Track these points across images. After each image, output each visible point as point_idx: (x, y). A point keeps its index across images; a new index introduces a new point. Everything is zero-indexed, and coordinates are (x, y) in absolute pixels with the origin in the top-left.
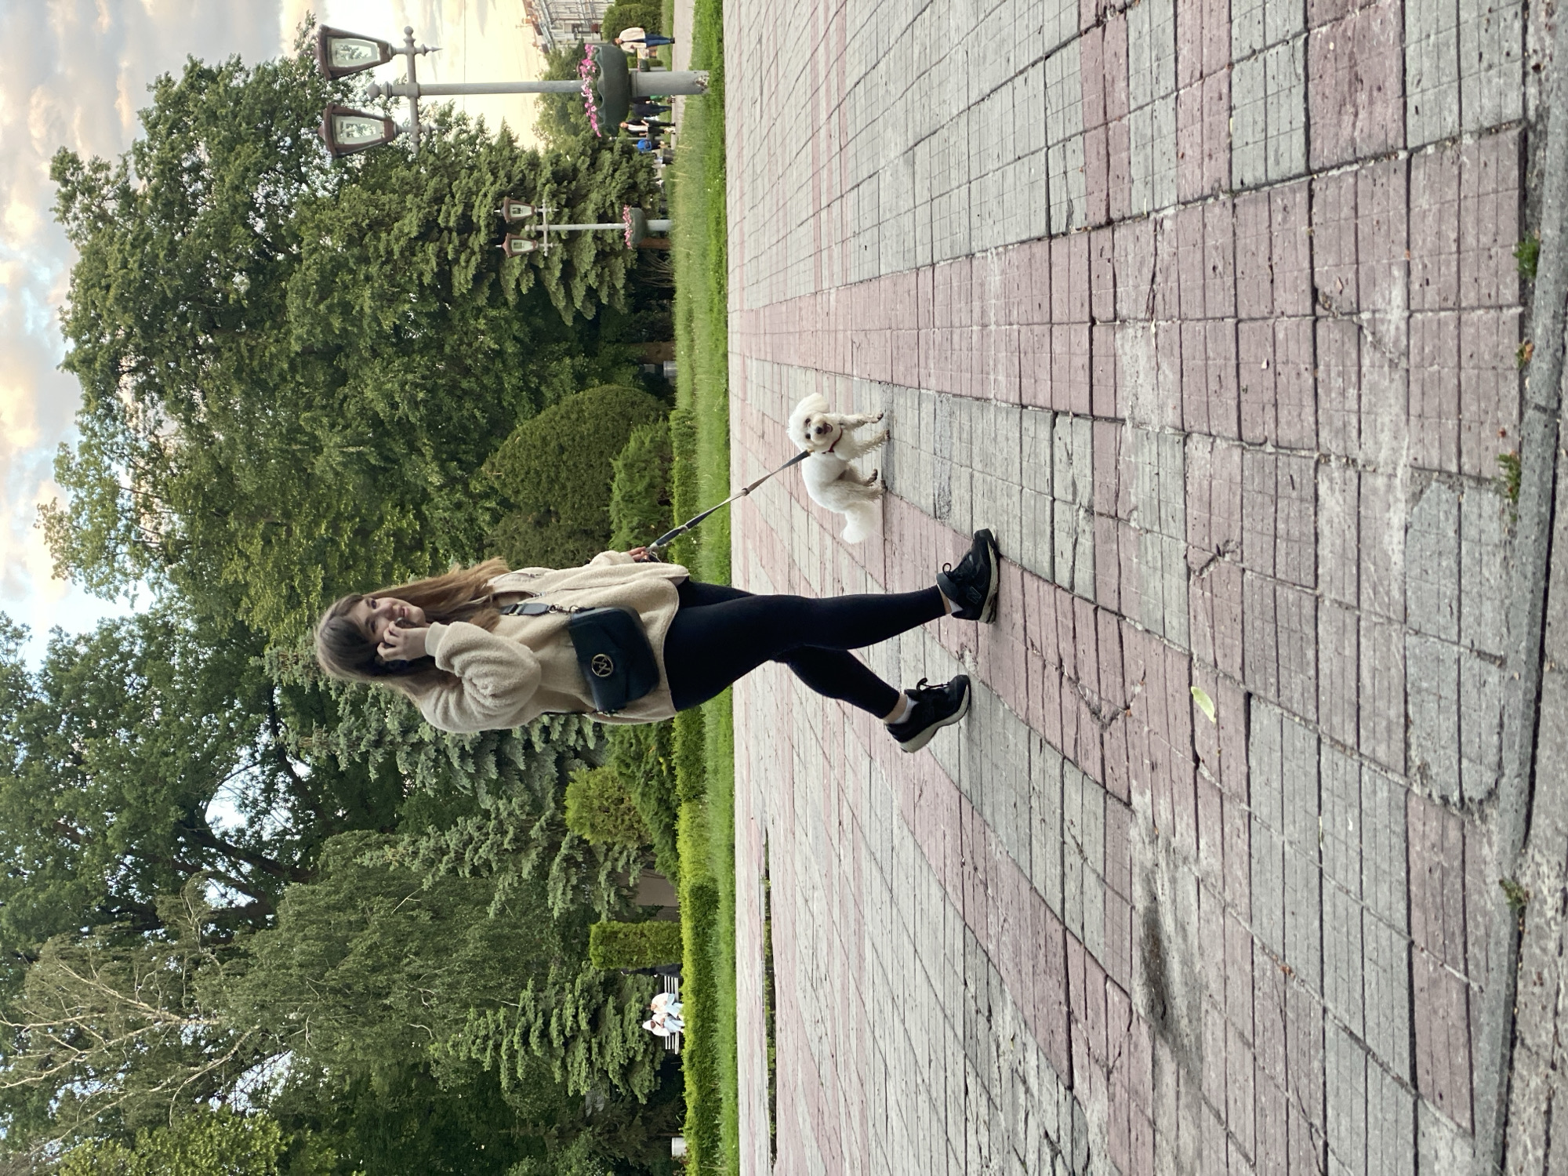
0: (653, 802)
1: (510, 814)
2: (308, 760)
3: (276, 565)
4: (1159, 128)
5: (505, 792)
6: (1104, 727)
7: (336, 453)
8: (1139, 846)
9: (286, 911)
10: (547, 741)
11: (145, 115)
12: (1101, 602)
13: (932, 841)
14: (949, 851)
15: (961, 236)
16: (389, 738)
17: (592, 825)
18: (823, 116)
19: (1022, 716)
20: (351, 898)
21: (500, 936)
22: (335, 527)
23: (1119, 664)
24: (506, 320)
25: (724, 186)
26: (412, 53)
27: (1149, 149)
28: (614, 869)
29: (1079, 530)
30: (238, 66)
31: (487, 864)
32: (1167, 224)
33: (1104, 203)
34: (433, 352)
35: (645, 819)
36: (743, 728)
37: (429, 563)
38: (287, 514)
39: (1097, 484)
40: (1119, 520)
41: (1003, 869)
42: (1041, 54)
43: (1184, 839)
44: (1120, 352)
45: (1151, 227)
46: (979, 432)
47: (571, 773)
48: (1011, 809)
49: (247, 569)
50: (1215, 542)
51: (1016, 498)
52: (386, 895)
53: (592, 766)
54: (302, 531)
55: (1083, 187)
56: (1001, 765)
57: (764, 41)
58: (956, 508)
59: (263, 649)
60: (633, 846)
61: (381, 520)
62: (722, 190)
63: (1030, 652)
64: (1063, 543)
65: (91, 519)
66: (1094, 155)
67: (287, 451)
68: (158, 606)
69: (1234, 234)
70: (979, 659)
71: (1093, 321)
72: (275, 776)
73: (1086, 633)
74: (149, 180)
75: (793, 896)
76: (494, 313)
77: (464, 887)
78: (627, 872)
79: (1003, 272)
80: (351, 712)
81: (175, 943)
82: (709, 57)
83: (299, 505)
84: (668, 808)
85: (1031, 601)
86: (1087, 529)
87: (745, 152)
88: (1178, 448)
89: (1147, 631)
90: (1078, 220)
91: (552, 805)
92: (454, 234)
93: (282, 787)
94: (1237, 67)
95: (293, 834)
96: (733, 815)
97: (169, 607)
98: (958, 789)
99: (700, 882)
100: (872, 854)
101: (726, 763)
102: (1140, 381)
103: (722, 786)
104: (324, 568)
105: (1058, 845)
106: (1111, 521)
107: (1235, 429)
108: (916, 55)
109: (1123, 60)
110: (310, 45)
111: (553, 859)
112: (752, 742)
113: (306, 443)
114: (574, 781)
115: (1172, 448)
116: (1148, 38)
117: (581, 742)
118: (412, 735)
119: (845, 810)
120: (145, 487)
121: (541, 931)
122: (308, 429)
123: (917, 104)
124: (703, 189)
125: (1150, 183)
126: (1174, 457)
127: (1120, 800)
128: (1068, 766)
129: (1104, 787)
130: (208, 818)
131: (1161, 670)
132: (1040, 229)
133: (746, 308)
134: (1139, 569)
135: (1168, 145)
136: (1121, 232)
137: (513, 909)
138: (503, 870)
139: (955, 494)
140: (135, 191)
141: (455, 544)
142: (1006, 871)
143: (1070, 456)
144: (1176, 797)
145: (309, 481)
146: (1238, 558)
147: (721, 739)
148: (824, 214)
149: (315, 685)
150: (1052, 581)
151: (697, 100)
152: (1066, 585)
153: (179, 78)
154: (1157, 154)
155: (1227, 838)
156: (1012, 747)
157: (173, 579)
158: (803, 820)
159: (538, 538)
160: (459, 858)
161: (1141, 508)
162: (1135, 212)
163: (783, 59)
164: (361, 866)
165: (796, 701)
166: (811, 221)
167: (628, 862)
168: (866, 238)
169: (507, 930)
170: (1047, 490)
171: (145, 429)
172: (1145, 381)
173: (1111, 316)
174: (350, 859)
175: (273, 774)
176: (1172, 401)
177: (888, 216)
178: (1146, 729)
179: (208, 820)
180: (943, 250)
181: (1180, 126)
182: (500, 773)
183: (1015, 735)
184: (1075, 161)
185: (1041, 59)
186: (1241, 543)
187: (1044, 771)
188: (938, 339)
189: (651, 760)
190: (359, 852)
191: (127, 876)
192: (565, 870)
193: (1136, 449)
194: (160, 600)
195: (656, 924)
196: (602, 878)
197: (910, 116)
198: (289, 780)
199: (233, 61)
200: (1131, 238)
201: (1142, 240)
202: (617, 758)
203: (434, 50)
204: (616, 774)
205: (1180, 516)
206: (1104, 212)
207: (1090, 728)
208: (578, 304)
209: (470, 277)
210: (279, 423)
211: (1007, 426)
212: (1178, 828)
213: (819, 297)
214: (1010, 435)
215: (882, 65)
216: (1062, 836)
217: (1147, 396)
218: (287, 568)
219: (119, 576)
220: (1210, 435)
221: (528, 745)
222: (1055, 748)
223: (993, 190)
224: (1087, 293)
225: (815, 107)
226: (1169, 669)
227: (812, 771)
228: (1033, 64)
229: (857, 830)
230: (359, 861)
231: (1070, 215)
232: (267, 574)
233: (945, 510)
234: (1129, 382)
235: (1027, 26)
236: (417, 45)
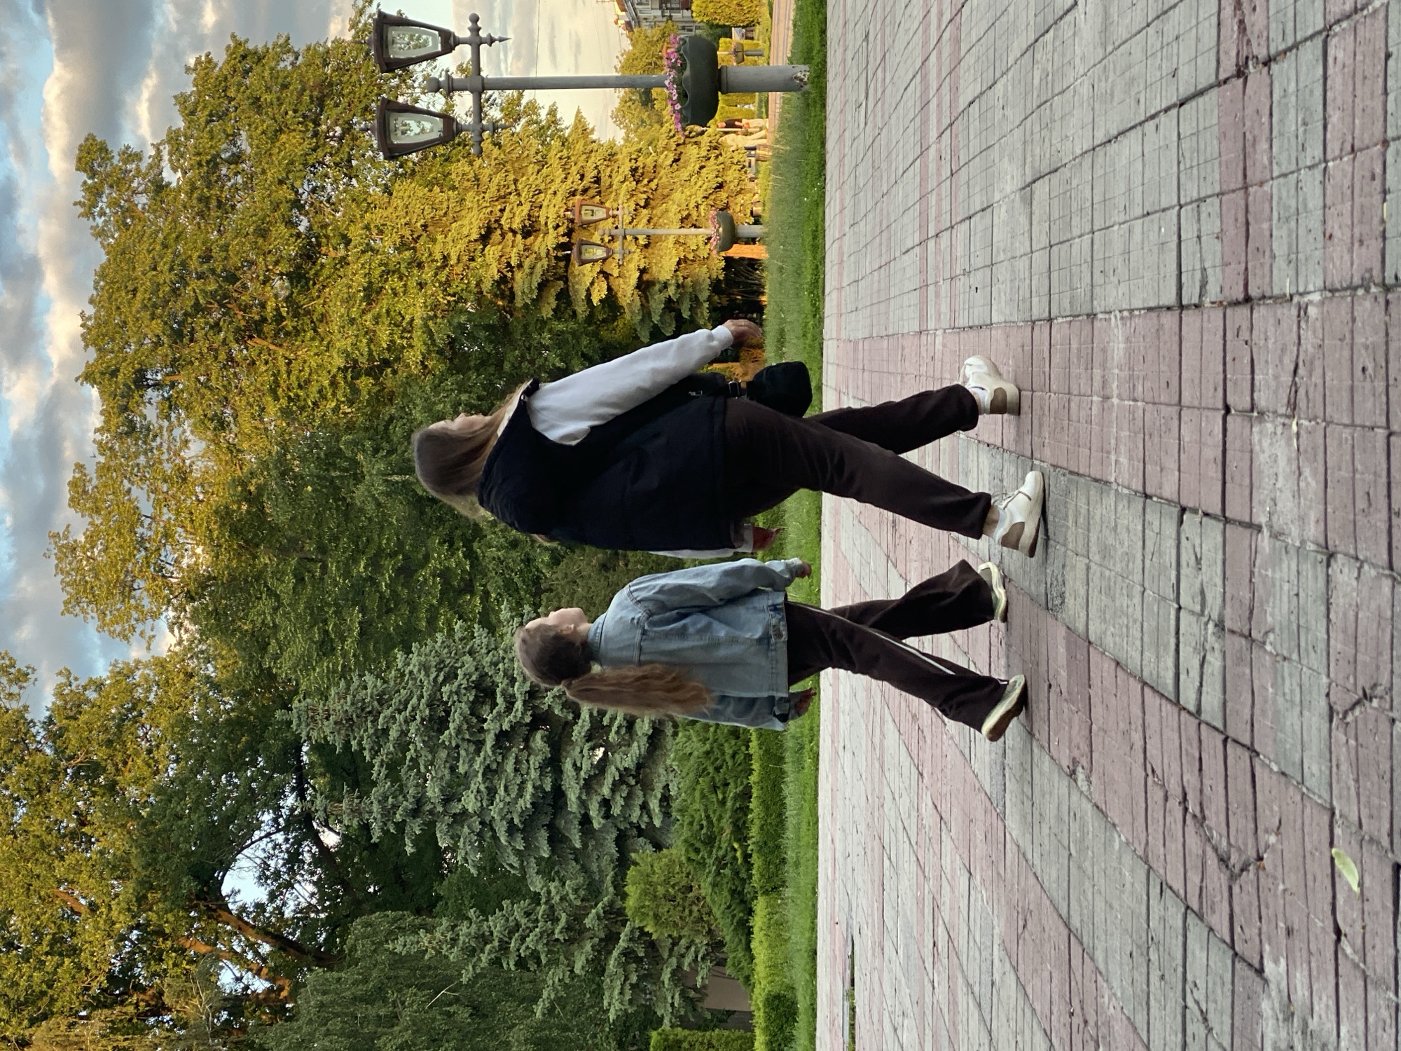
0: (726, 893)
1: (563, 899)
2: (338, 828)
3: (309, 606)
4: (1305, 199)
5: (557, 873)
6: (1233, 877)
7: (378, 481)
8: (1271, 1022)
9: (307, 1003)
10: (607, 816)
11: (182, 100)
12: (1231, 733)
13: (1037, 981)
14: (1055, 997)
15: (1082, 292)
16: (428, 807)
17: (656, 916)
18: (933, 134)
19: (1140, 852)
20: (381, 989)
21: (548, 1039)
22: (375, 563)
23: (1251, 807)
24: (574, 334)
25: (823, 196)
26: (476, 42)
27: (1293, 224)
28: (679, 967)
29: (1208, 647)
30: (286, 47)
31: (535, 955)
32: (1312, 311)
33: (1242, 278)
34: (491, 370)
35: (717, 912)
36: (829, 818)
37: (479, 609)
38: (322, 549)
39: (1228, 596)
40: (1253, 641)
41: (1117, 1027)
42: (1174, 100)
43: (1322, 1019)
44: (1257, 448)
45: (1294, 312)
46: (1098, 518)
47: (633, 855)
48: (1126, 958)
49: (275, 609)
50: (1360, 684)
51: (1137, 600)
52: (419, 987)
53: (658, 847)
54: (338, 568)
55: (1219, 255)
56: (1116, 905)
57: (871, 38)
58: (1070, 601)
59: (291, 701)
60: (702, 941)
61: (427, 558)
62: (820, 201)
63: (1150, 779)
64: (1190, 660)
65: (106, 549)
66: (1231, 221)
67: (325, 478)
68: (177, 649)
69: (1387, 334)
70: (1093, 779)
71: (1227, 409)
72: (300, 845)
73: (1213, 765)
74: (185, 173)
75: (881, 1021)
76: (560, 327)
77: (508, 982)
78: (695, 972)
79: (1128, 340)
80: (387, 776)
81: (182, 1032)
82: (810, 50)
83: (336, 539)
84: (742, 902)
85: (1152, 721)
86: (1217, 646)
87: (846, 160)
88: (1321, 569)
89: (1283, 774)
90: (1213, 292)
91: (611, 890)
92: (519, 237)
93: (307, 857)
94: (1393, 147)
95: (317, 912)
96: (814, 916)
97: (190, 649)
98: (1067, 925)
99: (776, 990)
100: (969, 986)
101: (810, 854)
102: (1279, 485)
103: (804, 881)
104: (362, 610)
105: (1179, 1010)
106: (1243, 641)
107: (1385, 556)
108: (1036, 82)
109: (1265, 119)
110: (365, 24)
111: (610, 953)
112: (838, 836)
113: (346, 470)
114: (636, 864)
115: (1314, 567)
116: (1293, 99)
117: (646, 819)
118: (454, 804)
119: (941, 930)
120: (167, 515)
121: (594, 1036)
122: (349, 454)
123: (1036, 137)
124: (799, 196)
125: (1294, 262)
126: (1316, 578)
127: (1250, 965)
128: (1191, 919)
129: (1233, 947)
130: (225, 890)
131: (1299, 822)
132: (1169, 298)
133: (843, 336)
134: (1275, 701)
135: (1314, 221)
136: (1261, 312)
137: (563, 1008)
138: (553, 962)
139: (1069, 584)
140: (169, 183)
141: (509, 587)
142: (1119, 1028)
143: (1198, 561)
144: (1314, 973)
145: (348, 511)
146: (1387, 706)
147: (804, 826)
148: (931, 244)
149: (347, 744)
150: (1177, 703)
151: (794, 96)
152: (1192, 708)
153: (220, 57)
154: (1302, 231)
155: (1372, 1029)
156: (1128, 886)
157: (194, 620)
158: (893, 935)
159: (603, 583)
160: (504, 947)
161: (1277, 630)
162: (1276, 292)
163: (892, 60)
164: (393, 953)
165: (888, 797)
166: (917, 250)
167: (695, 960)
168: (977, 279)
169: (555, 1033)
170: (1172, 596)
171: (169, 449)
172: (1285, 484)
173: (1248, 406)
174: (381, 943)
175: (298, 842)
176: (1314, 515)
177: (1002, 257)
178: (1281, 887)
179: (224, 893)
180: (1062, 304)
181: (1328, 203)
182: (553, 851)
183: (1132, 871)
184: (1211, 225)
185: (1174, 106)
186: (1391, 689)
187: (1163, 920)
188: (1054, 405)
189: (724, 846)
190: (391, 935)
191: (132, 953)
192: (624, 966)
193: (1274, 561)
194: (180, 643)
195: (726, 1033)
196: (666, 976)
197: (1029, 148)
198: (314, 849)
199: (281, 41)
200: (1271, 321)
201: (1284, 324)
202: (686, 841)
203: (501, 40)
204: (683, 859)
205: (1321, 646)
206: (1241, 288)
207: (1217, 879)
208: (656, 319)
209: (535, 285)
210: (317, 446)
211: (1129, 517)
212: (1316, 1008)
213: (924, 337)
214: (1131, 526)
215: (999, 86)
216: (1184, 999)
217: (1286, 504)
218: (321, 609)
219: (135, 615)
220: (1357, 559)
221: (586, 820)
222: (1178, 896)
223: (1118, 246)
224: (1221, 377)
225: (925, 122)
226: (1307, 822)
227: (905, 883)
228: (1166, 110)
229: (952, 954)
230: (391, 946)
231: (1204, 284)
232: (298, 616)
233: (1058, 602)
234: (1267, 482)
235: (1160, 67)
236: (483, 34)
